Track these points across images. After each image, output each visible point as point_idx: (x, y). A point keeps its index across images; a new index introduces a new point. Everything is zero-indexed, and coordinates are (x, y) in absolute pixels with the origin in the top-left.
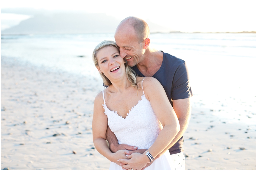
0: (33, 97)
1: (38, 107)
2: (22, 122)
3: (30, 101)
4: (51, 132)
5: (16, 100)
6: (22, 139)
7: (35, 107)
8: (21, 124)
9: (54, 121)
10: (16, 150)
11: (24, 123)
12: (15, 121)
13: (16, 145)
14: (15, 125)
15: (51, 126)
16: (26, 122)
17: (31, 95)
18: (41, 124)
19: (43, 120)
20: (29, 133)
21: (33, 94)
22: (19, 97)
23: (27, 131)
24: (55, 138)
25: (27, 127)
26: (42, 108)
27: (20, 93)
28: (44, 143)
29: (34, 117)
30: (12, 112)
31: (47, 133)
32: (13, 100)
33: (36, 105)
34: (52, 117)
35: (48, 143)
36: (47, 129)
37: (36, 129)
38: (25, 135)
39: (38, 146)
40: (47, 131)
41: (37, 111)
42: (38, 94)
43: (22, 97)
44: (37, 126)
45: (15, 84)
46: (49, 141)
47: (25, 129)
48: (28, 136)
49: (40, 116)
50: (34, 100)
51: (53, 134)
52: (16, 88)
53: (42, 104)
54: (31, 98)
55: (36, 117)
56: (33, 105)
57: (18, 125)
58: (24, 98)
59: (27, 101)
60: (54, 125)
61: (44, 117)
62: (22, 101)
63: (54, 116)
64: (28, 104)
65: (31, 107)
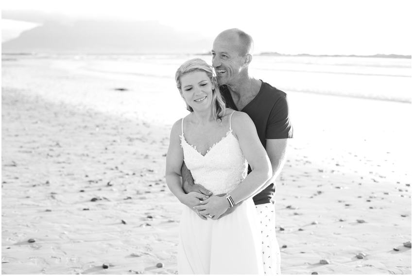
0: (54, 149)
1: (64, 162)
2: (45, 182)
3: (51, 153)
4: (88, 196)
5: (31, 152)
6: (48, 204)
7: (59, 163)
8: (43, 184)
9: (90, 181)
10: (41, 217)
11: (47, 183)
12: (33, 180)
13: (40, 211)
14: (34, 186)
15: (86, 187)
16: (50, 182)
17: (51, 146)
18: (73, 185)
19: (75, 179)
20: (56, 196)
21: (55, 143)
22: (34, 148)
23: (52, 193)
24: (94, 203)
25: (52, 188)
26: (69, 163)
27: (34, 142)
28: (79, 209)
29: (61, 175)
30: (27, 169)
31: (82, 197)
32: (26, 152)
33: (61, 159)
34: (87, 176)
35: (85, 209)
36: (82, 191)
37: (65, 191)
38: (51, 198)
39: (71, 213)
40: (82, 194)
41: (63, 168)
42: (61, 144)
43: (38, 148)
44: (66, 188)
45: (24, 129)
46: (86, 207)
47: (50, 192)
48: (56, 201)
49: (68, 175)
50: (57, 153)
51: (90, 198)
52: (27, 135)
53: (69, 159)
54: (51, 150)
55: (63, 175)
56: (57, 159)
57: (39, 185)
58: (41, 149)
59: (46, 153)
60: (90, 186)
61: (75, 176)
62: (39, 154)
63: (88, 174)
64: (49, 157)
65: (55, 162)
